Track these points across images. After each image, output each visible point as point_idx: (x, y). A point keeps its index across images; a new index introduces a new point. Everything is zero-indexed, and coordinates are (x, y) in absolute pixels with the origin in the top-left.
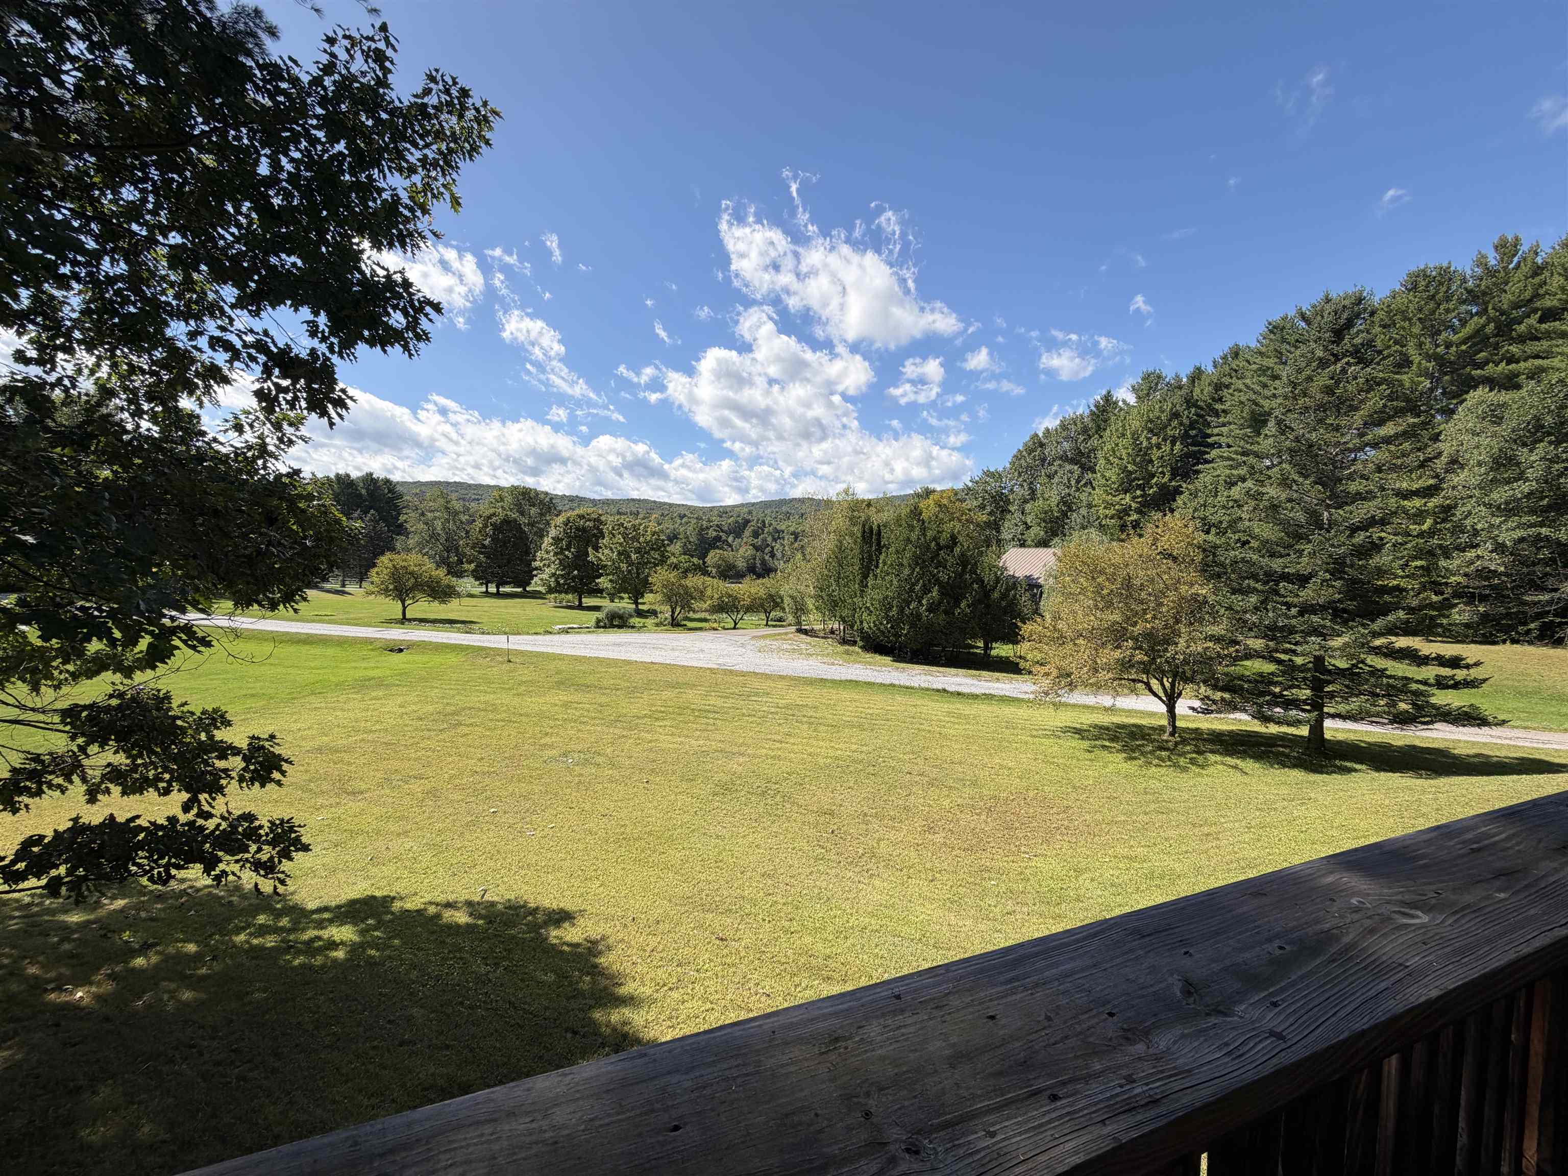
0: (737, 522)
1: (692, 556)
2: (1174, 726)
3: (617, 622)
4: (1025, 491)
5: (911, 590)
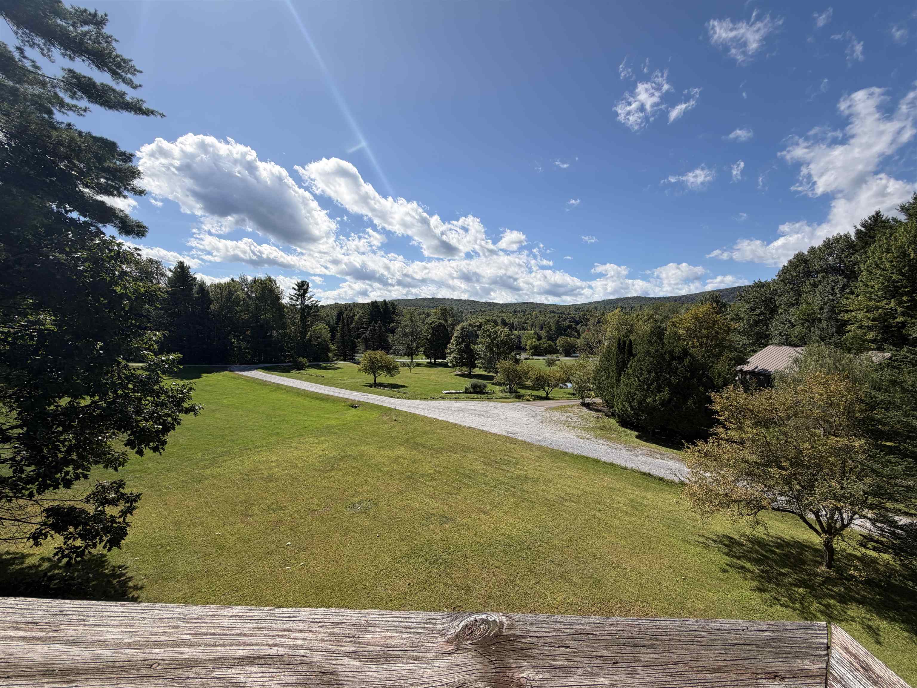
1: (550, 339)
2: (831, 559)
3: (478, 390)
4: (791, 297)
5: (649, 388)
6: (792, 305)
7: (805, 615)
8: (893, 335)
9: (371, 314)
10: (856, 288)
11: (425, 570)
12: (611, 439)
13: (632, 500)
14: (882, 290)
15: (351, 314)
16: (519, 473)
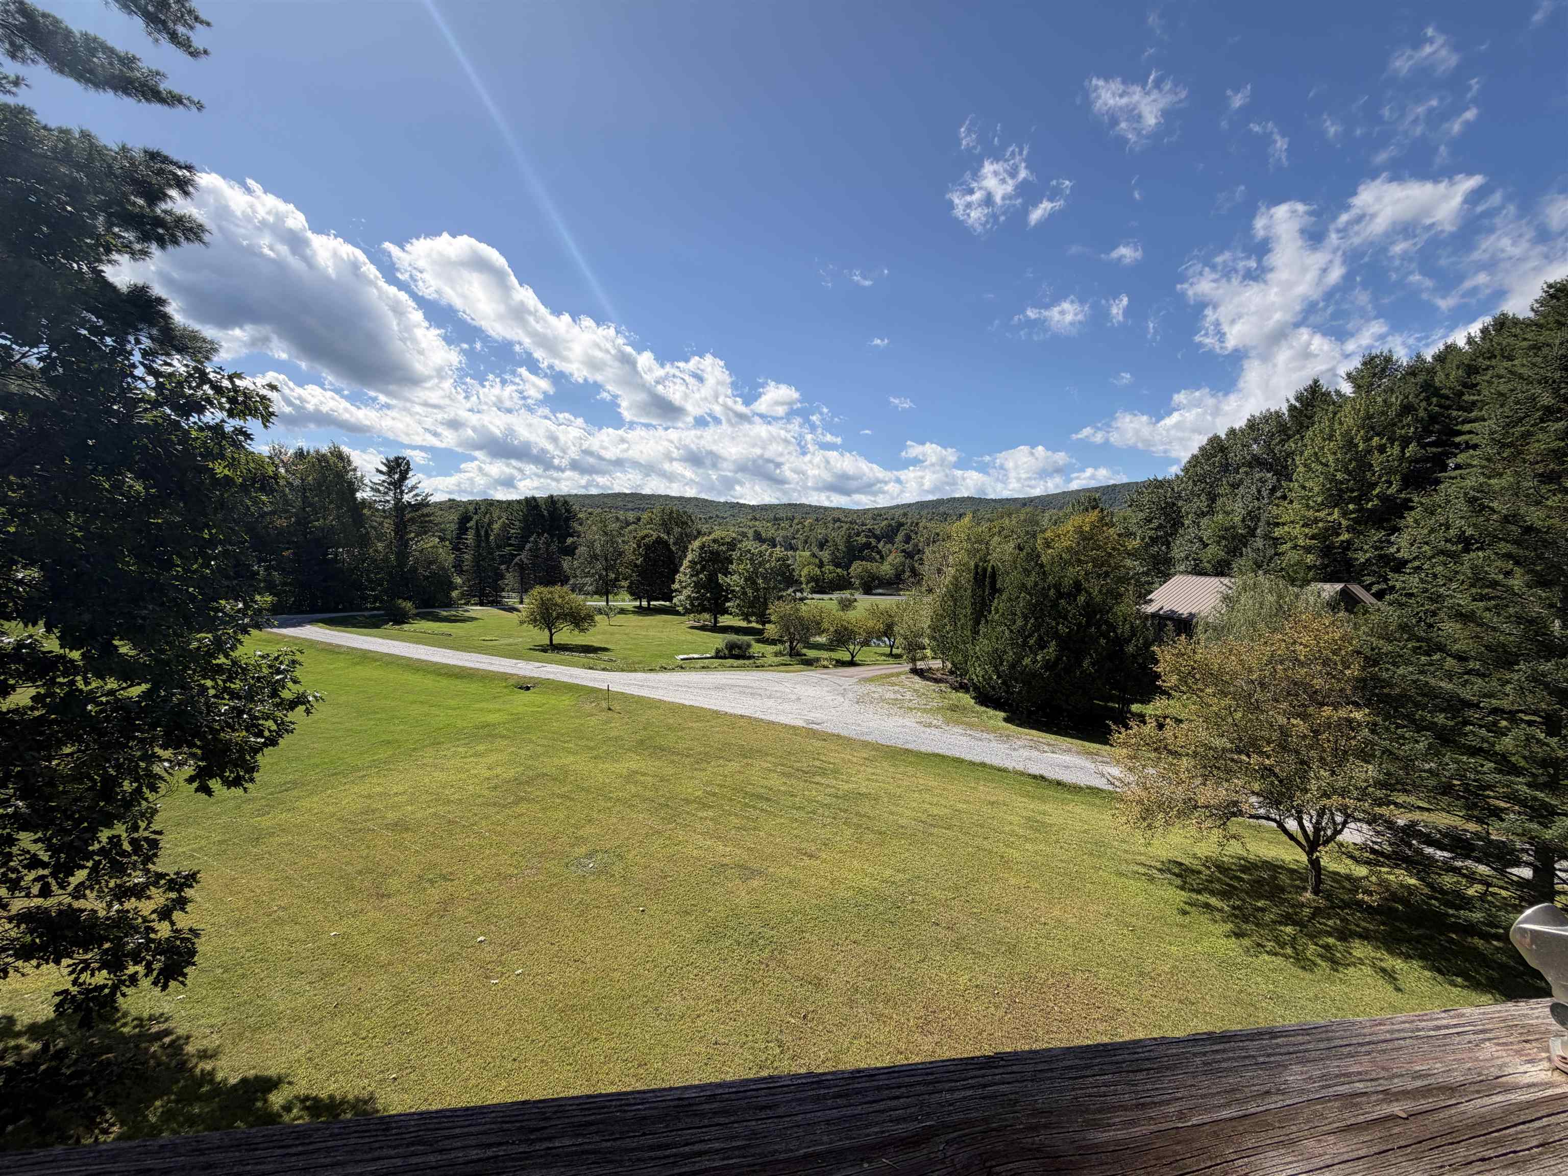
0: (890, 525)
1: (837, 565)
2: (1319, 881)
3: (736, 652)
4: (1202, 503)
5: (1025, 643)
6: (1204, 514)
7: (1302, 963)
8: (1335, 560)
9: (525, 520)
10: (1290, 490)
11: (740, 960)
12: (971, 726)
13: (1029, 819)
14: (1323, 493)
15: (486, 520)
16: (846, 787)
